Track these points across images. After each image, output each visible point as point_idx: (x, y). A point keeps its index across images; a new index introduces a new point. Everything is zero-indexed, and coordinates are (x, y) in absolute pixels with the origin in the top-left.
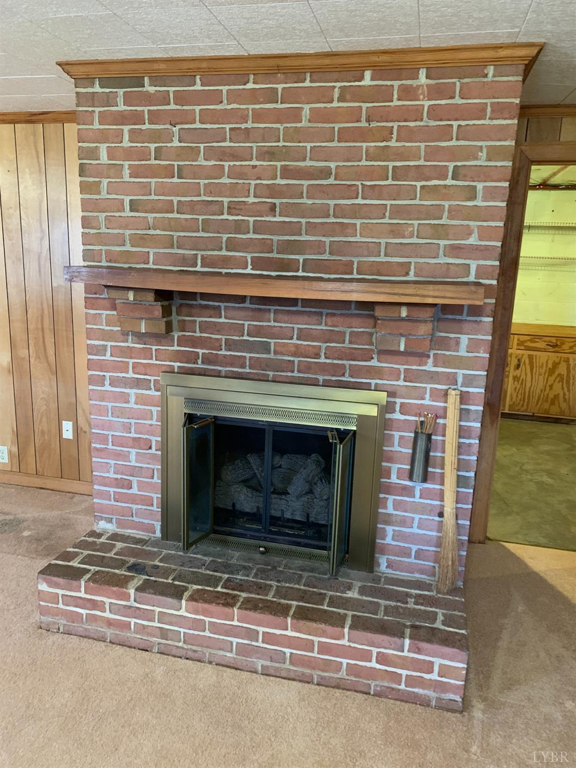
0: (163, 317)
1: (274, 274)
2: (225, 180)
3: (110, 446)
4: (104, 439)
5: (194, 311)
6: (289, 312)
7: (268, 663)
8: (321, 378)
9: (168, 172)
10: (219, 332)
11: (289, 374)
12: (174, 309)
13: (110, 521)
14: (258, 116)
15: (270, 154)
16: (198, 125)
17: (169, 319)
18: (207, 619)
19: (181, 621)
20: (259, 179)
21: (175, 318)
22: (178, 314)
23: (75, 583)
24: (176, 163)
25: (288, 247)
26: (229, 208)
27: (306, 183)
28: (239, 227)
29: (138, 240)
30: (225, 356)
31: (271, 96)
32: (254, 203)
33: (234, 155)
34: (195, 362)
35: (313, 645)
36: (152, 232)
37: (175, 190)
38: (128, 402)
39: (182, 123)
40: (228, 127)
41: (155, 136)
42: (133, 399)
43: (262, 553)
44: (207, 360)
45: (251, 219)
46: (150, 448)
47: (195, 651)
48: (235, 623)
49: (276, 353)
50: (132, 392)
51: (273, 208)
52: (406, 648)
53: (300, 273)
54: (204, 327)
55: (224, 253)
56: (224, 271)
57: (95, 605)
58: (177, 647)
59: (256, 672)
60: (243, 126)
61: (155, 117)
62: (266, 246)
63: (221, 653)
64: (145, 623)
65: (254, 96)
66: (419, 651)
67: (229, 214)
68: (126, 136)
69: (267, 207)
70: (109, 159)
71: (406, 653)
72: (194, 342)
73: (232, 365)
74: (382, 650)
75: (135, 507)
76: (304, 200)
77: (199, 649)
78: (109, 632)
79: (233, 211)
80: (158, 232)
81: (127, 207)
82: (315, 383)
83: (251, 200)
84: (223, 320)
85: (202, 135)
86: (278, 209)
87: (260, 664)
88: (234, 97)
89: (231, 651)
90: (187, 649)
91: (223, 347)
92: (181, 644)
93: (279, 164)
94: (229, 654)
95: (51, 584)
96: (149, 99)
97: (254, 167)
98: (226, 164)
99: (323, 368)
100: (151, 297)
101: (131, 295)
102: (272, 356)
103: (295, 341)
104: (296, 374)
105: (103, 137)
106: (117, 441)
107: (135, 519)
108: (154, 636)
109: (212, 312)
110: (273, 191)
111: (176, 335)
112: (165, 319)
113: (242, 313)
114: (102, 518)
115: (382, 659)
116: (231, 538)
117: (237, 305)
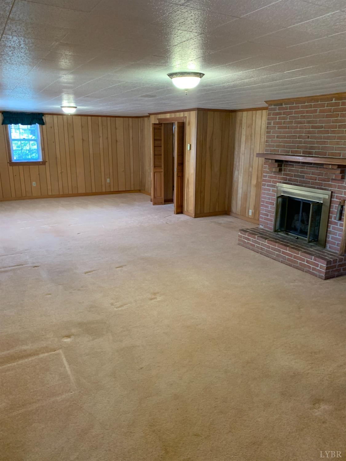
0: (278, 167)
1: (308, 155)
2: (298, 130)
3: (265, 204)
4: (263, 202)
5: (288, 166)
6: (310, 167)
7: (282, 260)
8: (316, 187)
9: (285, 128)
10: (293, 172)
11: (308, 185)
12: (283, 165)
13: (262, 225)
14: (307, 112)
15: (309, 122)
16: (293, 115)
17: (281, 168)
18: (271, 246)
19: (265, 246)
20: (306, 129)
21: (283, 168)
22: (284, 166)
23: (245, 233)
24: (287, 125)
25: (312, 148)
26: (298, 137)
27: (317, 130)
28: (300, 142)
29: (278, 146)
30: (293, 179)
31: (311, 106)
32: (304, 136)
33: (300, 123)
34: (286, 181)
35: (292, 256)
36: (281, 144)
37: (286, 133)
38: (270, 191)
39: (290, 115)
40: (300, 115)
41: (284, 118)
42: (271, 191)
43: (296, 238)
44: (289, 180)
45: (303, 140)
46: (274, 205)
47: (267, 254)
48: (276, 247)
49: (306, 178)
50: (271, 188)
51: (308, 137)
52: (313, 259)
53: (314, 155)
54: (290, 170)
55: (296, 149)
56: (296, 154)
57: (248, 239)
58: (264, 253)
59: (279, 262)
60: (304, 115)
61: (284, 113)
62: (306, 147)
63: (273, 255)
64: (258, 245)
65: (306, 107)
66: (315, 260)
67: (298, 139)
68: (278, 118)
69: (307, 137)
70: (273, 125)
71: (313, 261)
72: (287, 175)
73: (295, 182)
74: (307, 259)
75: (269, 222)
76: (316, 135)
77: (268, 254)
78: (251, 247)
79: (299, 138)
80: (282, 144)
81: (276, 137)
82: (314, 188)
83: (304, 135)
84: (294, 168)
85: (294, 118)
86: (310, 137)
87: (281, 259)
88: (302, 107)
89: (275, 255)
90: (266, 254)
91: (293, 176)
92: (265, 252)
93: (311, 125)
94: (274, 256)
95: (241, 233)
96: (284, 109)
97: (305, 126)
98: (299, 125)
99: (317, 184)
100: (274, 161)
101: (270, 161)
102: (304, 179)
103: (311, 175)
104: (310, 185)
105: (273, 119)
106: (267, 203)
107: (268, 226)
108: (260, 249)
109: (291, 166)
110: (309, 132)
111: (283, 172)
112: (279, 168)
113: (299, 167)
114: (261, 225)
115: (307, 262)
116: (289, 233)
117: (298, 164)
